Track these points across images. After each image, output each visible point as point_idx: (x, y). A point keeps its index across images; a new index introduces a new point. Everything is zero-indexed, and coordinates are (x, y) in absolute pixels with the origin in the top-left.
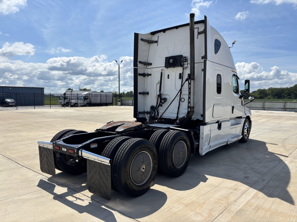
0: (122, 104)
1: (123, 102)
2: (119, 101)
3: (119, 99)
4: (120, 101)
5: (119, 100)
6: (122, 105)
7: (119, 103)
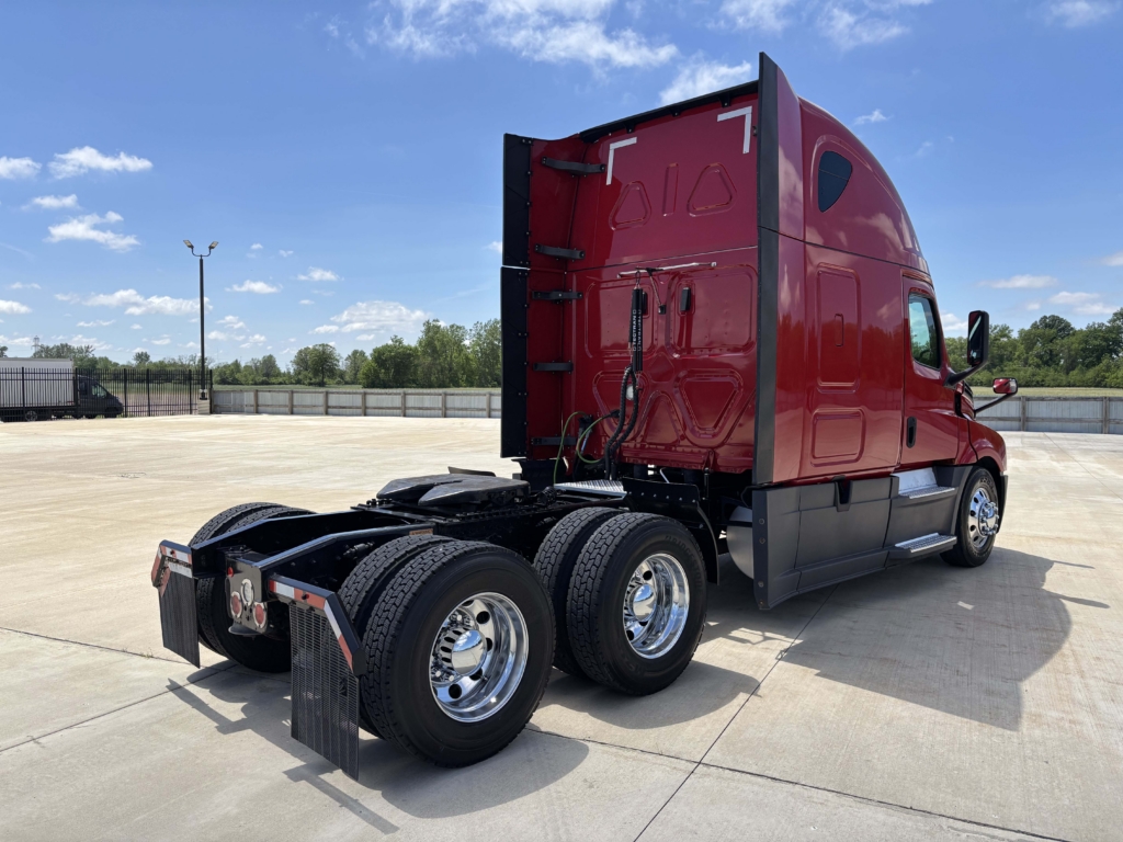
0: (216, 406)
1: (220, 400)
2: (203, 398)
3: (203, 388)
4: (207, 396)
5: (201, 391)
6: (214, 410)
7: (206, 403)
